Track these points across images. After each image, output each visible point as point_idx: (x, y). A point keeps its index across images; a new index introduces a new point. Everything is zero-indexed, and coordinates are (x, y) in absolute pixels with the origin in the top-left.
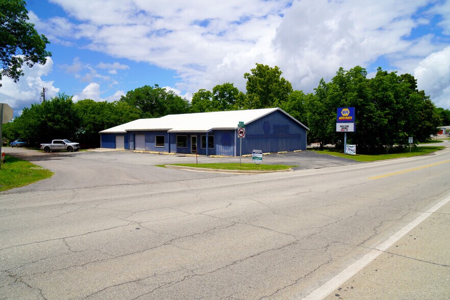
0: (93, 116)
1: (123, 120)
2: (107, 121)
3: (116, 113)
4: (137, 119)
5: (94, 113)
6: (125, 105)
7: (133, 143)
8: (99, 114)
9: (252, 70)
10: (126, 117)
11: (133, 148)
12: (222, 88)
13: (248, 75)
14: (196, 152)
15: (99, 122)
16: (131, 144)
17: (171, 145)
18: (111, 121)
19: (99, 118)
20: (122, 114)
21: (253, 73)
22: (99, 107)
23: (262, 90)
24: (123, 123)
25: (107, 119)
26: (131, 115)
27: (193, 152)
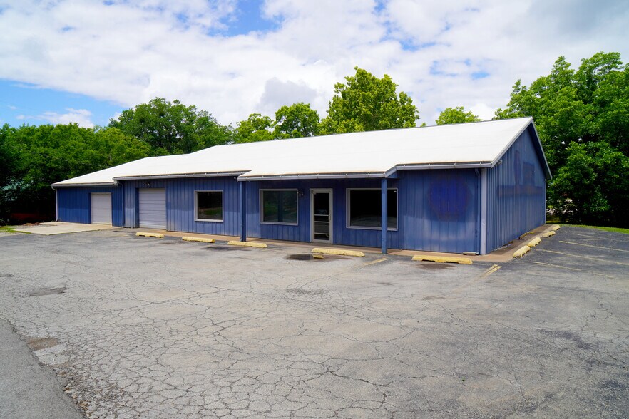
0: (42, 150)
1: (111, 161)
2: (75, 162)
3: (97, 146)
4: (143, 157)
5: (45, 145)
6: (114, 133)
7: (133, 210)
8: (56, 146)
9: (348, 79)
10: (118, 155)
11: (134, 224)
12: (292, 112)
13: (342, 87)
14: (327, 238)
15: (56, 162)
16: (129, 212)
17: (249, 217)
18: (84, 162)
19: (56, 154)
20: (109, 148)
21: (349, 85)
22: (59, 131)
23: (370, 113)
24: (110, 167)
25: (76, 158)
26: (128, 150)
27: (317, 237)
